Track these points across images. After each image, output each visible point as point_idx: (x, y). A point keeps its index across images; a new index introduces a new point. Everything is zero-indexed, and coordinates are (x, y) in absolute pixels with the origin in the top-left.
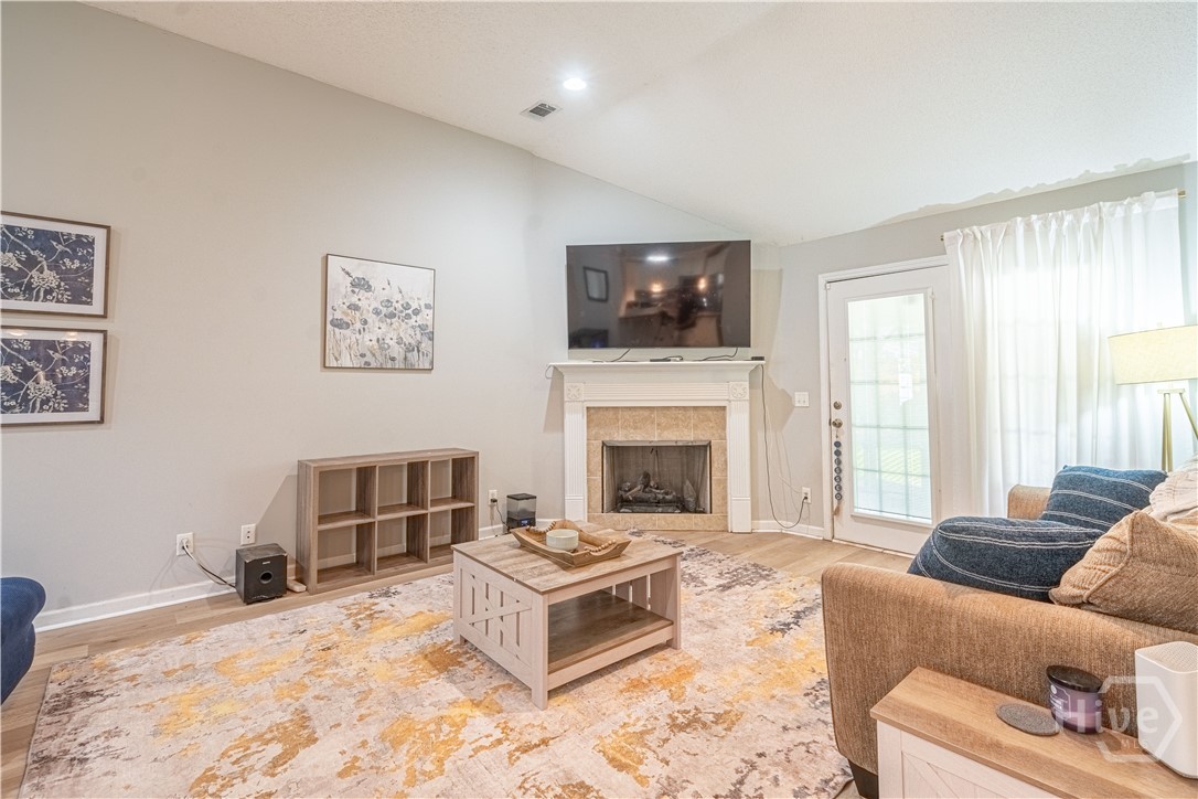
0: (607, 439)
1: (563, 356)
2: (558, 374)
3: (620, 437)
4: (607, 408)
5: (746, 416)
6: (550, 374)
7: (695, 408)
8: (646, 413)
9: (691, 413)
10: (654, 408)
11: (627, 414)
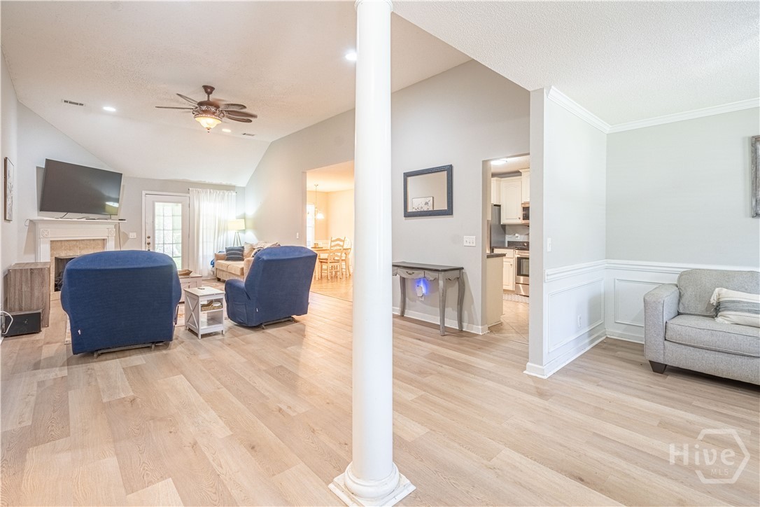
0: (57, 256)
1: (35, 214)
2: (33, 223)
3: (63, 254)
4: (57, 241)
5: (114, 243)
6: (27, 223)
7: (94, 240)
8: (75, 243)
9: (92, 242)
10: (79, 240)
11: (66, 244)
